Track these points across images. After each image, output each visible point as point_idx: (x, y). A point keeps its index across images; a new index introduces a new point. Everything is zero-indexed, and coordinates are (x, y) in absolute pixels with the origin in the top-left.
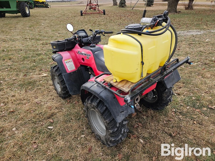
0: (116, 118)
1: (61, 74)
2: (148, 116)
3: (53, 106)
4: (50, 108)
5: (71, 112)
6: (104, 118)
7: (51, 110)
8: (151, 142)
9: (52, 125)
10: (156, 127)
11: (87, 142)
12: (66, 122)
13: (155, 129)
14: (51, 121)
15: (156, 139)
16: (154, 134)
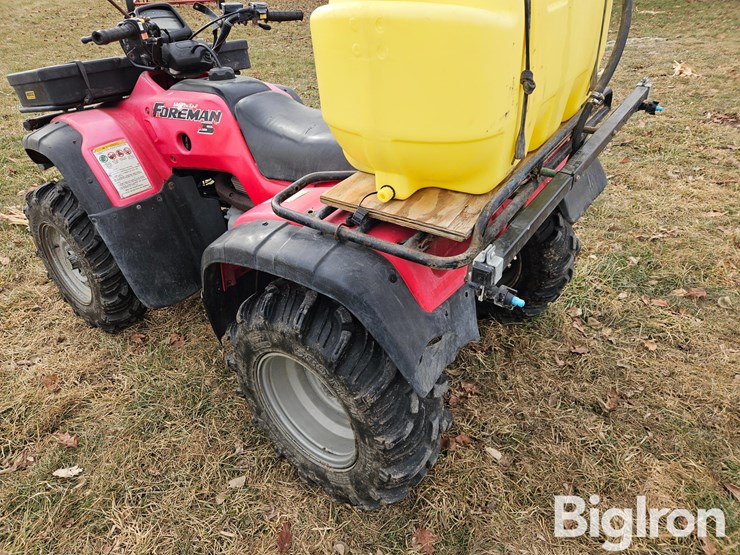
0: (412, 372)
1: (84, 215)
2: (490, 348)
3: (63, 370)
4: (53, 381)
5: (159, 383)
6: (346, 384)
7: (57, 391)
8: (534, 451)
9: (75, 460)
10: (531, 385)
11: (262, 507)
12: (142, 432)
13: (533, 394)
14: (68, 439)
15: (549, 435)
16: (533, 415)
